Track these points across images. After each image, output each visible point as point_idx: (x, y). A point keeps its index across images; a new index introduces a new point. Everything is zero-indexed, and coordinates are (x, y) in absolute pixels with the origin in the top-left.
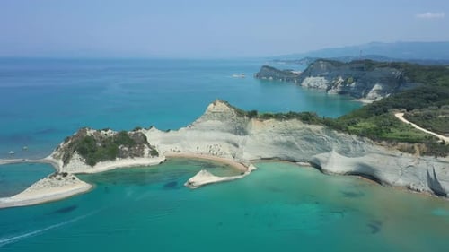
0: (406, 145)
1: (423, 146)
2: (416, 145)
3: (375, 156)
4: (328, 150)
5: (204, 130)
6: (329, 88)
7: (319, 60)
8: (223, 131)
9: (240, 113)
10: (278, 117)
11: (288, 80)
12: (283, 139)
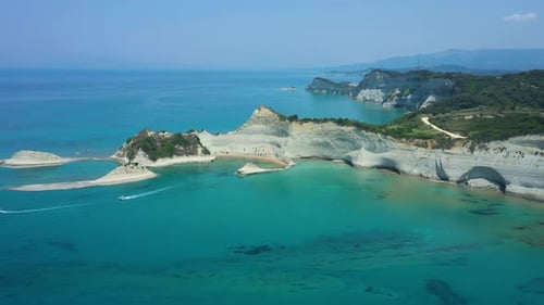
0: (421, 141)
1: (435, 142)
2: (428, 141)
3: (397, 151)
4: (357, 148)
5: (249, 134)
6: (385, 101)
7: (375, 71)
8: (267, 134)
9: (282, 118)
10: (316, 121)
11: (343, 94)
12: (320, 140)
